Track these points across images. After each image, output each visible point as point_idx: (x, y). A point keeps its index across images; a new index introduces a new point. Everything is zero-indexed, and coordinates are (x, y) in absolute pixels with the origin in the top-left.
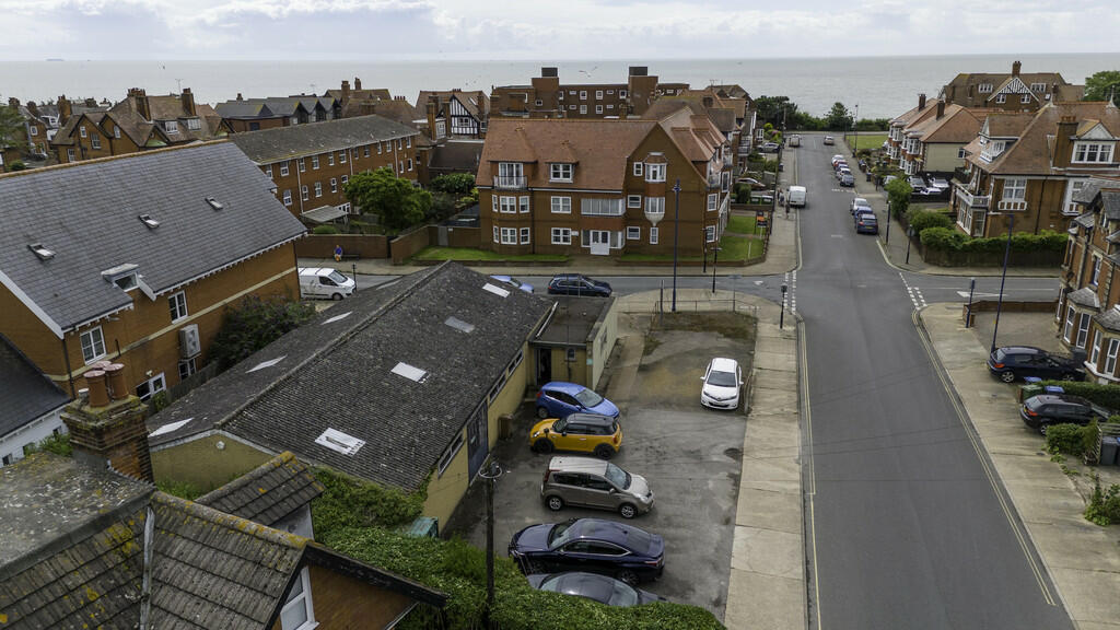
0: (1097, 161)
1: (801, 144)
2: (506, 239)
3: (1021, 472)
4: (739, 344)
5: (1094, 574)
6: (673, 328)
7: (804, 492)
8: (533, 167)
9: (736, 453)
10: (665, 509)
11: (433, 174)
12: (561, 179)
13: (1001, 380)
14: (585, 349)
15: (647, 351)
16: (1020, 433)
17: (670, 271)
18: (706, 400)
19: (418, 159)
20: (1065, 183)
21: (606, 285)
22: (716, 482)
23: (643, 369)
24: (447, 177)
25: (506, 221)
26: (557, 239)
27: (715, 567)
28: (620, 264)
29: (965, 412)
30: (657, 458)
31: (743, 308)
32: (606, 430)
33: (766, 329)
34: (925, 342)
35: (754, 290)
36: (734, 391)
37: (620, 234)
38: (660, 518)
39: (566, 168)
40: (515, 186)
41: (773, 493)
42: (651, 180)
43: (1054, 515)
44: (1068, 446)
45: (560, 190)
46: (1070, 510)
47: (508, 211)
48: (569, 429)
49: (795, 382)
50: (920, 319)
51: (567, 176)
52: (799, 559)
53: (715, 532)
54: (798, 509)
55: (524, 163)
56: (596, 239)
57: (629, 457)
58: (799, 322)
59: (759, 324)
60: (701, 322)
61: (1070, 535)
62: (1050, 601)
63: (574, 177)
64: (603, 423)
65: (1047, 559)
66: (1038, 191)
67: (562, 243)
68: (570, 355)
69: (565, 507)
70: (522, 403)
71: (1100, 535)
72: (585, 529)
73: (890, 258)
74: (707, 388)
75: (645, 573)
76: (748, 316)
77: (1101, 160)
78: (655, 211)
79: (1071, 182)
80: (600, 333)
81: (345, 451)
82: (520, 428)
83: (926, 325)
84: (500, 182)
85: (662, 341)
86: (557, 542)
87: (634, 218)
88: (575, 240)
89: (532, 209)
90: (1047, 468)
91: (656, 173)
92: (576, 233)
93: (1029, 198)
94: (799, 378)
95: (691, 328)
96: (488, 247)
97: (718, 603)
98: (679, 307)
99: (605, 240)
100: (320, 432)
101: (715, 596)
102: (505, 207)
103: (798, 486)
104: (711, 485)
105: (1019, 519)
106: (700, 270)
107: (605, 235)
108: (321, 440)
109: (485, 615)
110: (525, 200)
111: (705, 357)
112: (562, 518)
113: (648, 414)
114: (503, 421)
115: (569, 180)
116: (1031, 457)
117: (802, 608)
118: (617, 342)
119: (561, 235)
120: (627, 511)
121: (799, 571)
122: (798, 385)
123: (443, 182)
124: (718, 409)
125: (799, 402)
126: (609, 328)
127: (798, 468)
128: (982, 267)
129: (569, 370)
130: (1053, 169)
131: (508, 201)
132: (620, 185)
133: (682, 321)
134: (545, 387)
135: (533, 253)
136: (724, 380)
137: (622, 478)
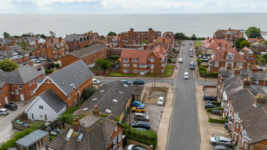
0: (231, 59)
1: (185, 44)
2: (125, 72)
3: (202, 115)
4: (165, 93)
5: (206, 128)
6: (154, 90)
7: (171, 118)
8: (130, 59)
9: (162, 112)
10: (151, 120)
11: (110, 55)
12: (135, 61)
13: (205, 100)
14: (140, 96)
15: (150, 95)
16: (204, 109)
17: (154, 78)
18: (158, 104)
19: (107, 52)
20: (225, 62)
21: (143, 82)
22: (159, 116)
23: (149, 98)
24: (112, 56)
25: (125, 68)
26: (134, 72)
27: (157, 127)
28: (146, 77)
29: (197, 106)
30: (150, 112)
31: (166, 86)
32: (143, 109)
33: (170, 91)
34: (195, 93)
35: (169, 83)
36: (162, 102)
37: (146, 71)
38: (150, 121)
39: (136, 59)
40: (127, 62)
41: (166, 118)
42: (151, 61)
43: (204, 121)
44: (209, 111)
45: (135, 63)
46: (206, 120)
47: (126, 67)
48: (138, 109)
49: (172, 100)
50: (196, 89)
51: (136, 60)
52: (168, 127)
53: (158, 123)
54: (169, 120)
55: (129, 58)
56: (141, 72)
57: (146, 113)
58: (175, 89)
59: (169, 90)
60: (159, 89)
61: (205, 124)
62: (199, 132)
63: (138, 60)
64: (142, 108)
65: (200, 127)
66: (221, 64)
67: (135, 72)
68: (138, 96)
69: (137, 120)
70: (130, 104)
71: (209, 124)
72: (140, 123)
73: (194, 75)
74: (158, 102)
75: (148, 128)
76: (167, 88)
77: (232, 59)
78: (152, 67)
79: (226, 63)
80: (142, 93)
81: (109, 112)
82: (130, 108)
83: (196, 90)
84: (124, 61)
85: (152, 93)
86: (136, 124)
87: (148, 68)
88: (138, 72)
89: (130, 66)
90: (206, 114)
91: (152, 60)
92: (138, 71)
93: (219, 65)
94: (173, 100)
95: (157, 90)
96: (122, 73)
97: (157, 132)
98: (156, 86)
99: (143, 72)
100: (106, 110)
101: (157, 131)
102: (125, 66)
103: (170, 117)
104: (158, 117)
105: (199, 122)
106: (160, 78)
107: (143, 71)
108: (106, 111)
109: (129, 132)
110: (129, 65)
111: (159, 96)
112: (137, 121)
113: (150, 106)
114: (128, 107)
115: (137, 61)
116: (204, 113)
117: (167, 132)
118: (145, 93)
119: (135, 71)
120: (146, 120)
121: (168, 128)
122: (173, 101)
123: (112, 57)
124: (160, 105)
125: (173, 104)
126: (144, 91)
127: (170, 114)
128: (210, 78)
129: (137, 99)
130: (223, 60)
131: (126, 65)
132: (146, 63)
133: (156, 89)
134: (134, 102)
135: (130, 74)
136: (161, 101)
137: (145, 116)
